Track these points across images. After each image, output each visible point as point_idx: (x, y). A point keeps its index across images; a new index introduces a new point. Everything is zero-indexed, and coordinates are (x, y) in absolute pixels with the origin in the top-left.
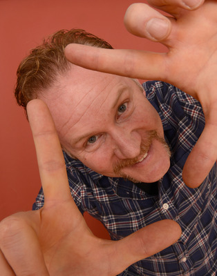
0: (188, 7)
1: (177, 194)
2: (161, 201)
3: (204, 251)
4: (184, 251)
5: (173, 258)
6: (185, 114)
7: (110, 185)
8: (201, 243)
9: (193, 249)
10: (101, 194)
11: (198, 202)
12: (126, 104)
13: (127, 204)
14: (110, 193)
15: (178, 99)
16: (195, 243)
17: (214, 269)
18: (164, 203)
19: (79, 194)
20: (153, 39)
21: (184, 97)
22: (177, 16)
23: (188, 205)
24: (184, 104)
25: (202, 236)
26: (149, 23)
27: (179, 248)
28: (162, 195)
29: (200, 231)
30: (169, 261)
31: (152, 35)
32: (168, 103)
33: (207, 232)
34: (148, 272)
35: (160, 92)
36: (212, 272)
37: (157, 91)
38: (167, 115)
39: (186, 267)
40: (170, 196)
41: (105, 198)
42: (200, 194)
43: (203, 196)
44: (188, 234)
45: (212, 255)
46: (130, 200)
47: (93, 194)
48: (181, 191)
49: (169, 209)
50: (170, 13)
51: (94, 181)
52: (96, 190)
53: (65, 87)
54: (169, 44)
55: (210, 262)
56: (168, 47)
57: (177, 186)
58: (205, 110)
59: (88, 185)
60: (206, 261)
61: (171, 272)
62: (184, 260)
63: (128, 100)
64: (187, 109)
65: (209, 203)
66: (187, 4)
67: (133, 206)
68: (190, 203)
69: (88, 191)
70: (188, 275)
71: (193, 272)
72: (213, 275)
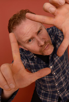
0: (60, 5)
1: (55, 63)
2: (50, 65)
3: (63, 82)
4: (57, 82)
5: (53, 84)
6: (58, 39)
7: (34, 60)
8: (62, 80)
9: (59, 82)
10: (31, 63)
11: (61, 66)
13: (39, 66)
14: (34, 63)
15: (56, 34)
16: (60, 80)
17: (66, 88)
18: (51, 66)
19: (25, 62)
20: (51, 13)
21: (58, 33)
22: (57, 7)
23: (58, 67)
24: (58, 36)
26: (50, 8)
27: (55, 81)
28: (50, 63)
29: (62, 76)
30: (52, 85)
31: (51, 12)
32: (54, 35)
33: (64, 76)
34: (46, 88)
35: (51, 32)
36: (65, 89)
37: (50, 31)
38: (53, 39)
39: (57, 87)
40: (53, 64)
41: (33, 64)
42: (62, 64)
43: (63, 64)
44: (58, 76)
45: (65, 84)
46: (41, 65)
47: (29, 63)
48: (56, 63)
49: (52, 68)
50: (56, 6)
51: (29, 59)
52: (30, 62)
53: (24, 25)
54: (55, 15)
55: (65, 86)
56: (55, 16)
57: (55, 61)
58: (64, 34)
59: (28, 60)
60: (64, 85)
61: (52, 88)
62: (57, 85)
64: (59, 37)
65: (65, 67)
66: (60, 4)
67: (41, 67)
68: (59, 66)
69: (27, 62)
70: (57, 90)
71: (59, 89)
72: (66, 90)
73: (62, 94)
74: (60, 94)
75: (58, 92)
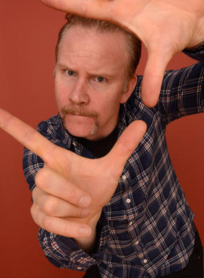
25: (151, 223)
45: (163, 240)
60: (158, 245)
70: (141, 256)
72: (166, 257)
73: (155, 268)
75: (145, 261)
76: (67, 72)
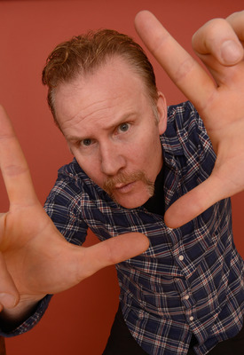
3: (208, 291)
4: (187, 288)
5: (176, 295)
8: (205, 283)
9: (196, 288)
10: (104, 205)
12: (129, 125)
13: (129, 218)
14: (113, 207)
16: (199, 282)
17: (217, 311)
25: (207, 276)
27: (182, 286)
29: (205, 271)
33: (212, 273)
34: (151, 306)
35: (181, 117)
36: (215, 313)
37: (177, 116)
38: (182, 141)
39: (188, 304)
41: (108, 210)
42: (208, 231)
44: (191, 270)
47: (96, 205)
51: (98, 193)
55: (215, 304)
60: (210, 302)
61: (172, 307)
62: (187, 297)
63: (132, 122)
67: (135, 220)
70: (189, 313)
71: (194, 310)
72: (216, 316)
73: (203, 328)
74: (197, 325)
75: (192, 318)
76: (82, 143)
